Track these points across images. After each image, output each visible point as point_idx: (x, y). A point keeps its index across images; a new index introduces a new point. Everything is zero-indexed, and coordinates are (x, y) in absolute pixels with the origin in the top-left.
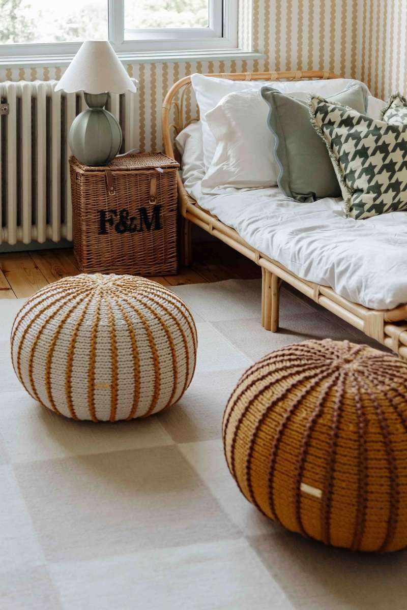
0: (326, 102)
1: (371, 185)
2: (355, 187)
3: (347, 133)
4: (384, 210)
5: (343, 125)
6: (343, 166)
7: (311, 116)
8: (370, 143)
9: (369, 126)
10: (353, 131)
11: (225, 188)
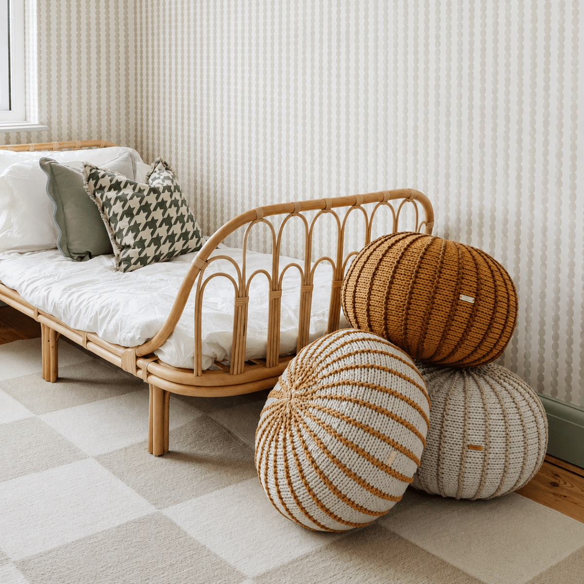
0: (97, 169)
1: (136, 240)
2: (123, 244)
3: (116, 196)
4: (148, 262)
5: (113, 189)
6: (113, 225)
7: (85, 182)
8: (135, 203)
9: (134, 189)
10: (120, 194)
11: (10, 254)
